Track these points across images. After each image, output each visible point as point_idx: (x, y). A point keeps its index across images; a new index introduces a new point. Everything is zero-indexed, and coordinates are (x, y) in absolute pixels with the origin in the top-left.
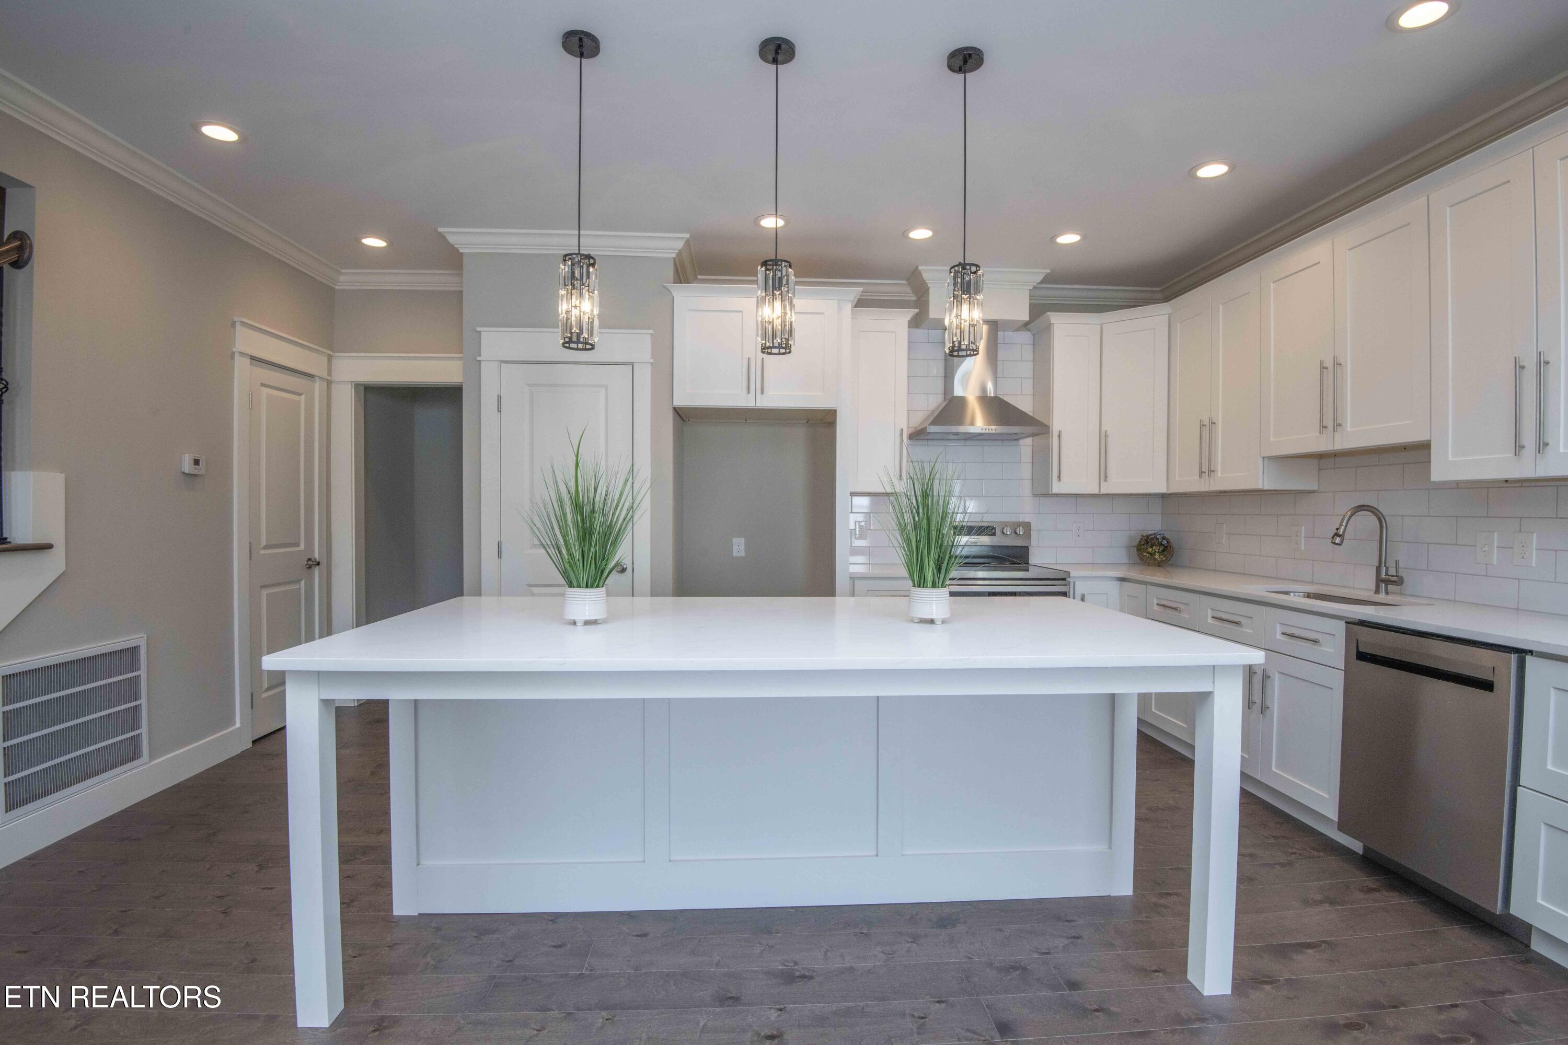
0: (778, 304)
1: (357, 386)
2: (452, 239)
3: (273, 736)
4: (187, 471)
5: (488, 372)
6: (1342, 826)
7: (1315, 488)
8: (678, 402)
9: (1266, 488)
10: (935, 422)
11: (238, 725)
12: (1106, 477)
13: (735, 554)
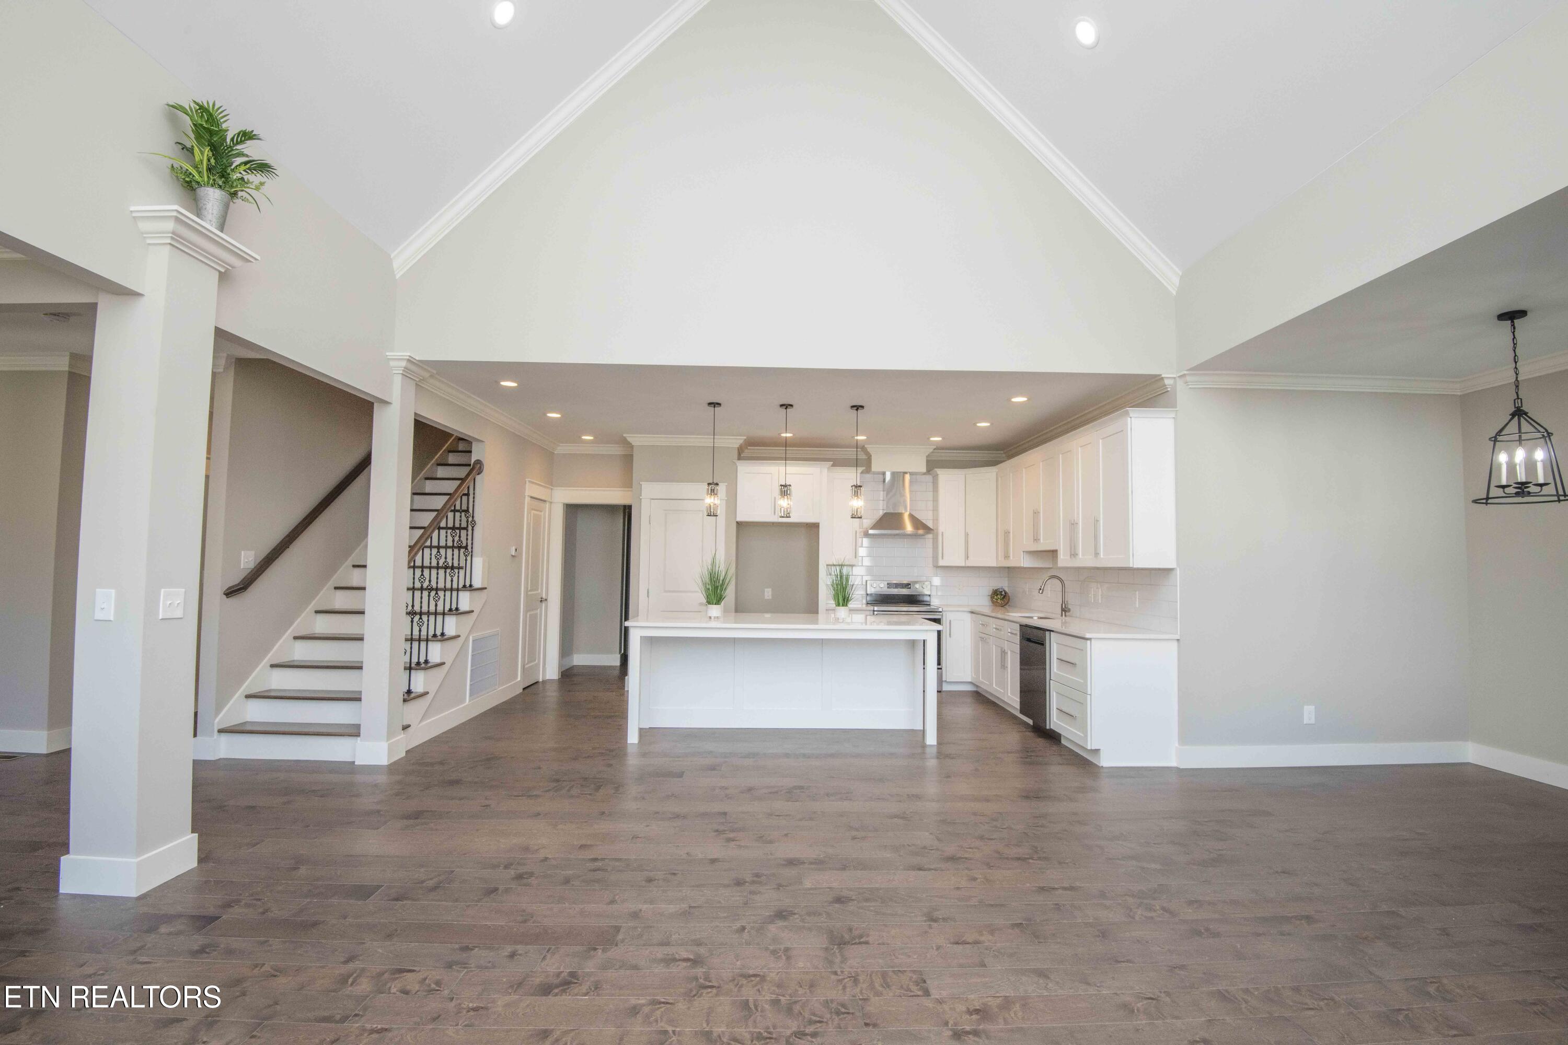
0: (786, 500)
1: (564, 504)
2: (629, 439)
3: (532, 687)
4: (513, 555)
5: (645, 503)
6: (1022, 712)
7: (1051, 566)
8: (739, 519)
9: (1025, 566)
10: (872, 528)
11: (519, 679)
12: (968, 557)
13: (766, 597)
